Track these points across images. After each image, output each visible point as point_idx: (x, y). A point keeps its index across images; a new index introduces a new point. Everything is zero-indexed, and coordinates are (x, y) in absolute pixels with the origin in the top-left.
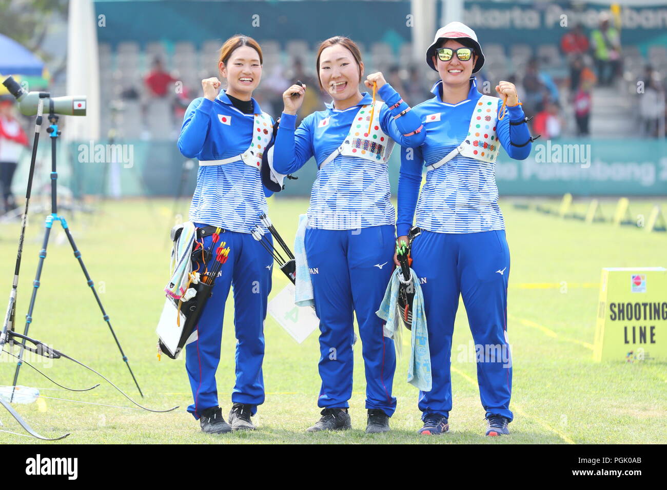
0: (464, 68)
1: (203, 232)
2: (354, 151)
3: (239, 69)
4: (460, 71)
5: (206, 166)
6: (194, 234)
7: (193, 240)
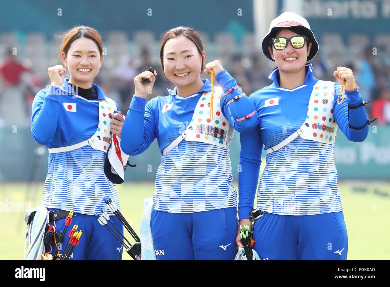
0: (299, 56)
1: (56, 215)
2: (198, 136)
3: (77, 60)
4: (295, 59)
5: (55, 153)
6: (47, 217)
7: (46, 223)
